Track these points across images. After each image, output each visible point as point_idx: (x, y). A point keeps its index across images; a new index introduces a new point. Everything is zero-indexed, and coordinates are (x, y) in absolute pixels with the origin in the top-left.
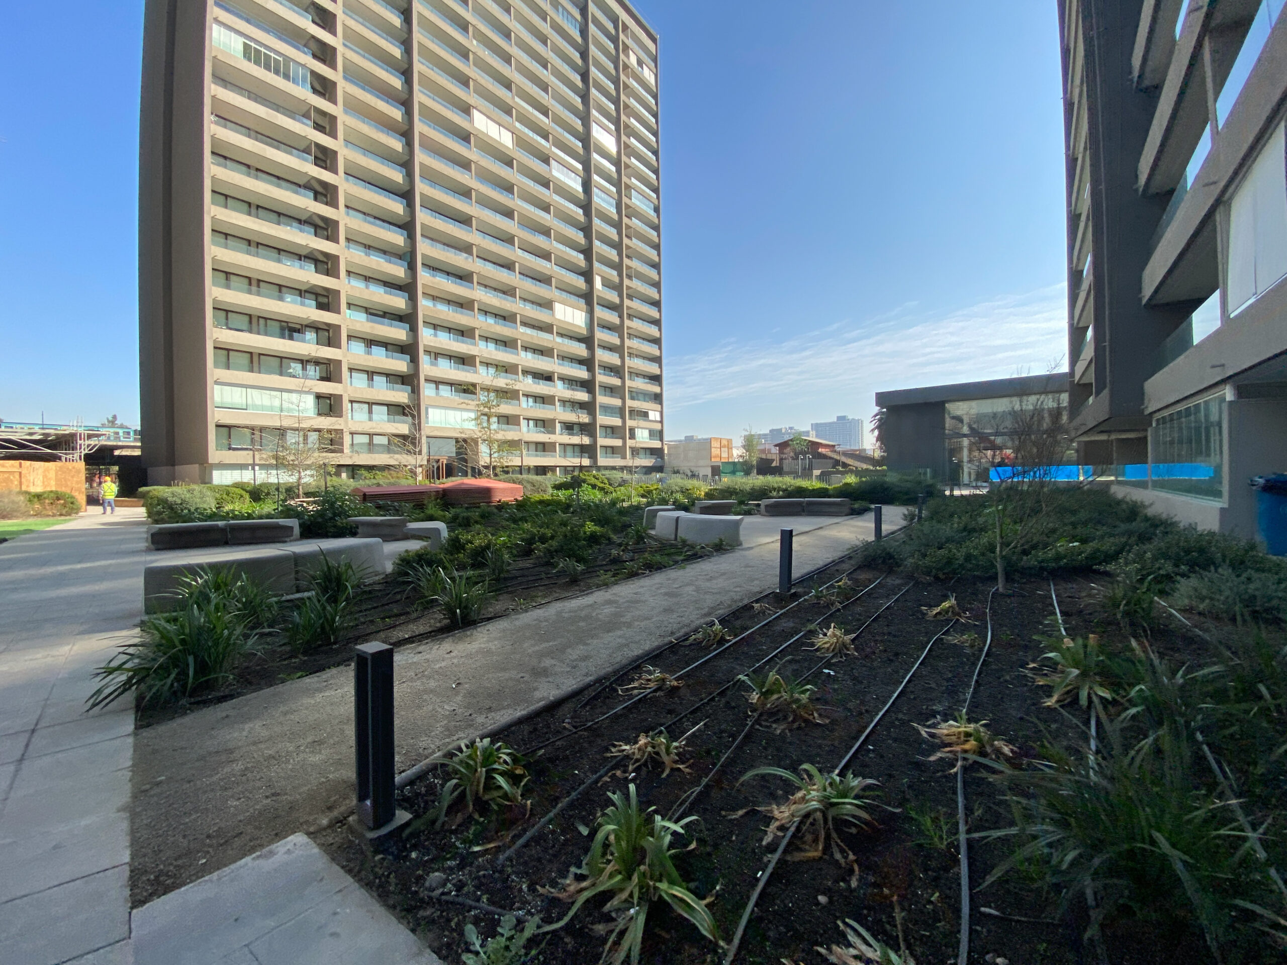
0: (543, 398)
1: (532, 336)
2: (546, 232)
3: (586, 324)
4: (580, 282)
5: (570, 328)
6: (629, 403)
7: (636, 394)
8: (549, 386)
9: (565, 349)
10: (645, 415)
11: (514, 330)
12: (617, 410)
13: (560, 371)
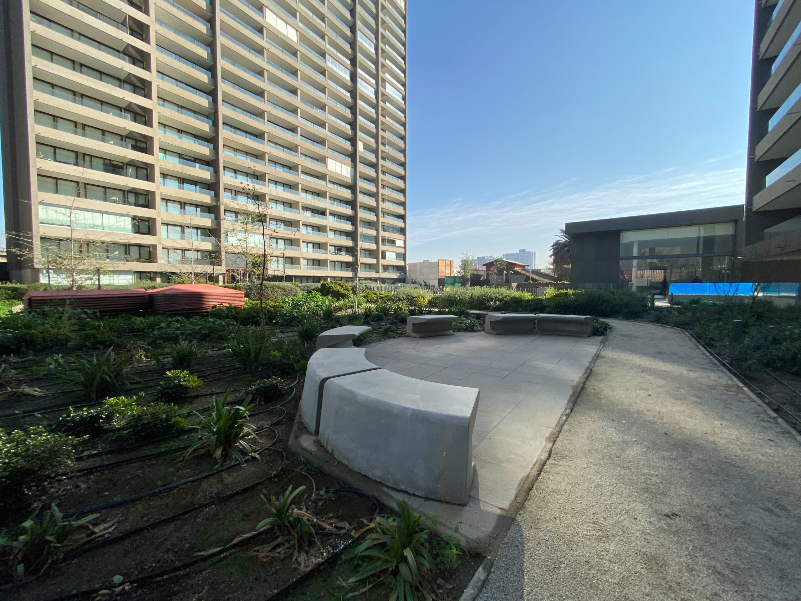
0: (319, 227)
1: (310, 182)
2: (322, 107)
3: (351, 176)
4: (347, 145)
5: (340, 178)
6: (382, 233)
7: (386, 228)
8: (323, 219)
9: (335, 193)
10: (393, 242)
11: (296, 177)
12: (374, 239)
13: (331, 208)
